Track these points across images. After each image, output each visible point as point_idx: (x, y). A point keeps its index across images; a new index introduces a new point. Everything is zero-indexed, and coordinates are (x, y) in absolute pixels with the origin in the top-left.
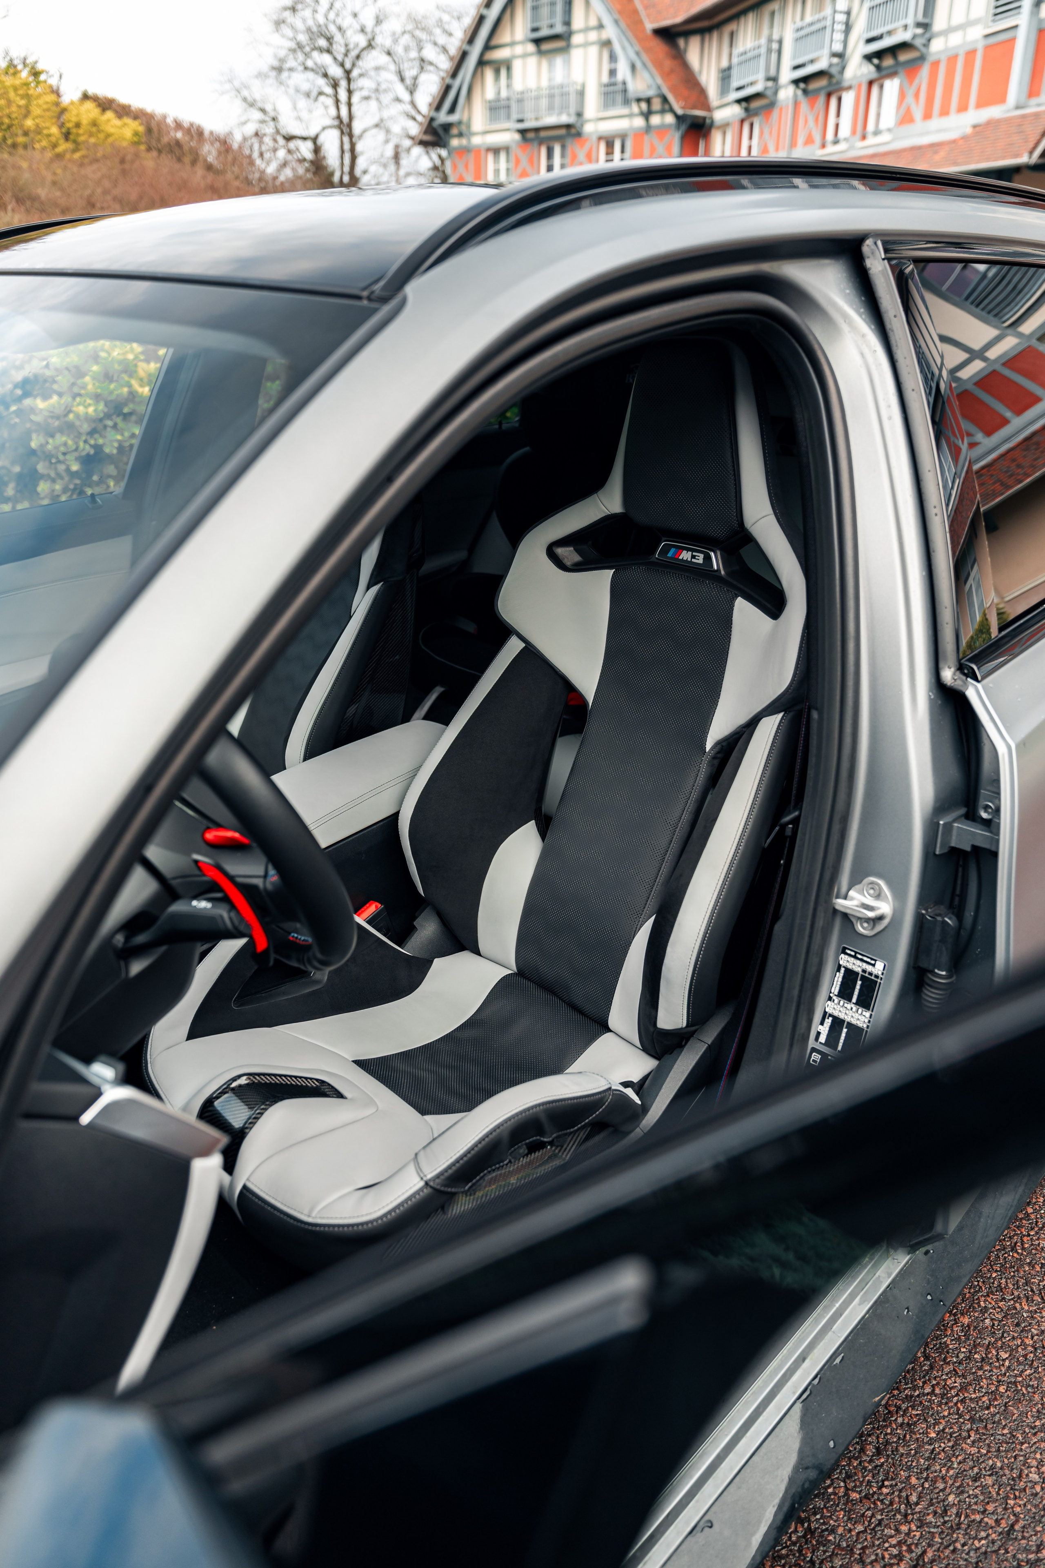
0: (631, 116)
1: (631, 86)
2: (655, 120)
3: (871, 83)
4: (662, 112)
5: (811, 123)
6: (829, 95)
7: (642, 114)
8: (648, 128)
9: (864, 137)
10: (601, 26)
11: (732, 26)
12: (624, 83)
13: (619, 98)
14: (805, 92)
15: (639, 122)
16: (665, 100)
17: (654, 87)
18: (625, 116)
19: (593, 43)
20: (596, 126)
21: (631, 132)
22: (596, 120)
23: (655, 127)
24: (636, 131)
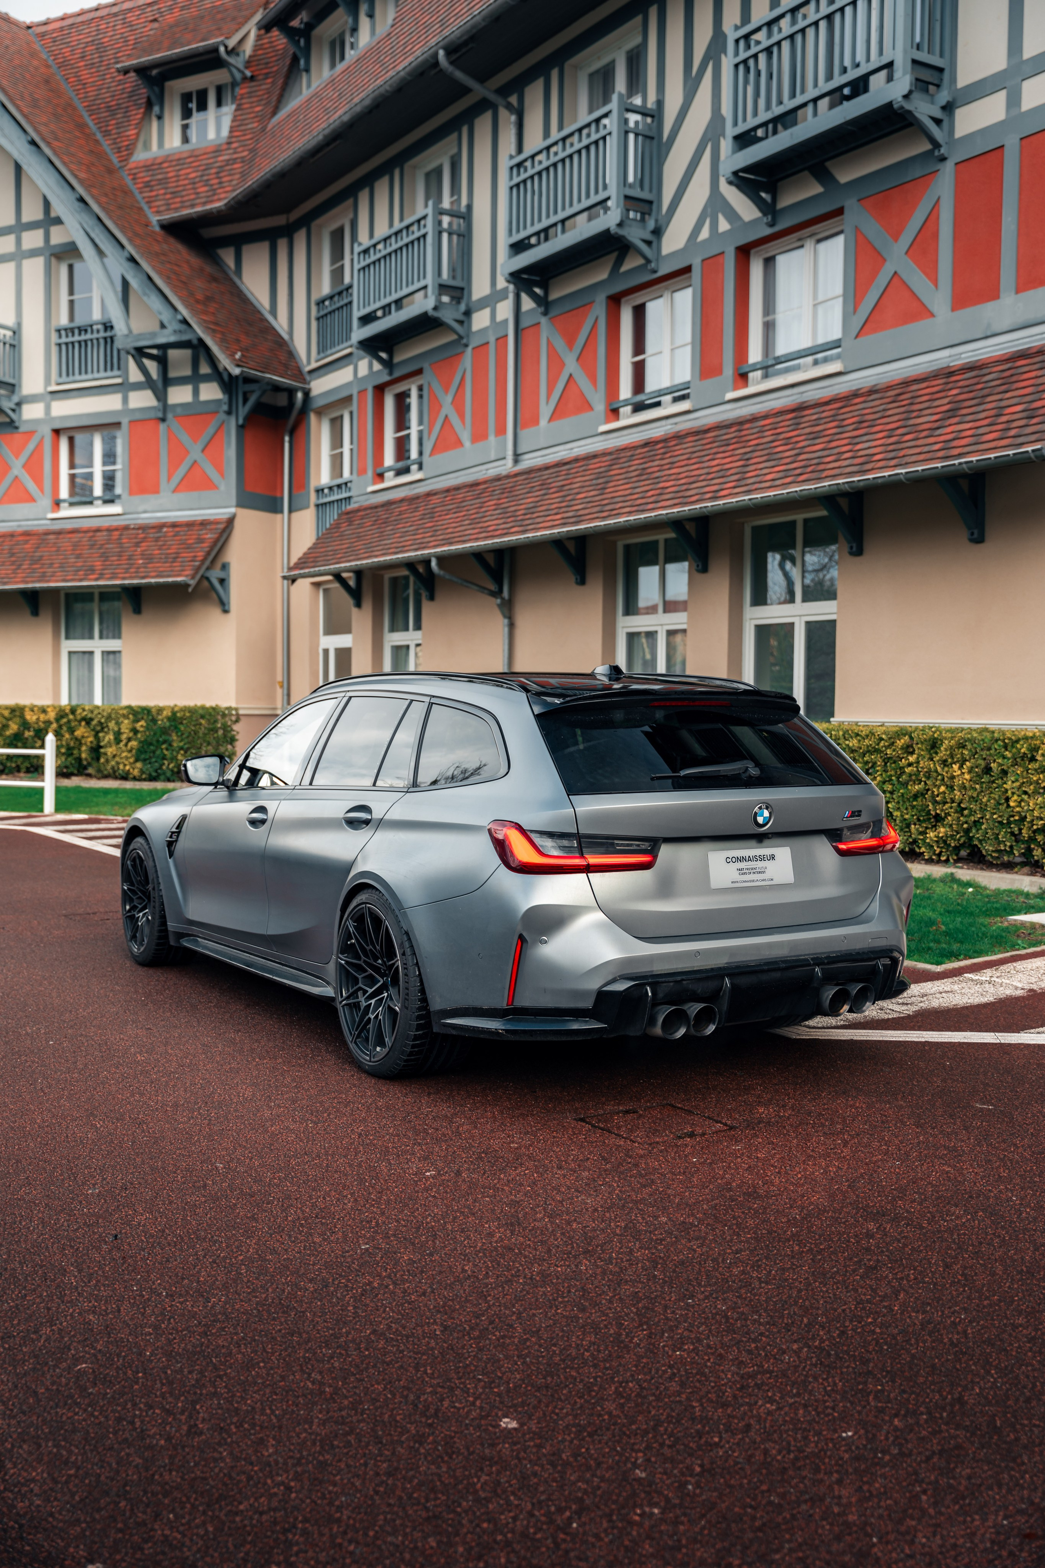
0: (125, 387)
1: (120, 328)
2: (179, 395)
3: (744, 252)
4: (195, 379)
5: (571, 365)
6: (615, 301)
7: (149, 383)
8: (164, 412)
9: (742, 378)
10: (50, 220)
11: (339, 218)
12: (108, 326)
13: (97, 355)
14: (544, 304)
15: (142, 400)
16: (199, 348)
17: (173, 326)
18: (110, 389)
19: (33, 253)
20: (48, 409)
21: (125, 422)
22: (48, 397)
23: (179, 411)
24: (138, 416)
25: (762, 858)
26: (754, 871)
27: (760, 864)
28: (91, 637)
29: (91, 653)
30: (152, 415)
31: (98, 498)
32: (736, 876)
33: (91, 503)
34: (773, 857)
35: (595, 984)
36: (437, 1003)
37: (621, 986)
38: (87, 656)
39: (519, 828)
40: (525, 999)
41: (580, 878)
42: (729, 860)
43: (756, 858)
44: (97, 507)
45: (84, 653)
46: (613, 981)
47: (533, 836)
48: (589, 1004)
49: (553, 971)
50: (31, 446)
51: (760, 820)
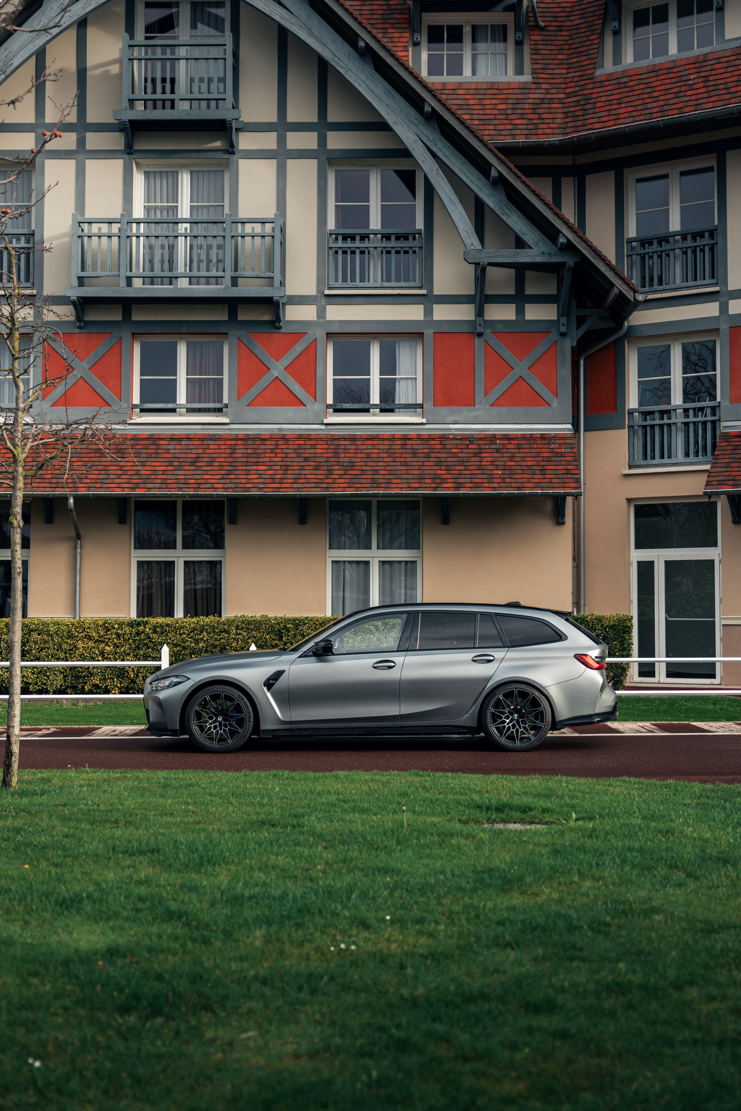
0: (429, 299)
2: (500, 313)
4: (520, 299)
7: (462, 298)
8: (481, 327)
10: (328, 124)
13: (385, 264)
15: (455, 313)
18: (409, 299)
19: (302, 154)
20: (321, 313)
21: (429, 333)
22: (323, 301)
23: (499, 327)
24: (445, 328)
28: (368, 547)
29: (367, 563)
30: (466, 329)
31: (375, 406)
33: (367, 411)
38: (362, 566)
44: (374, 415)
45: (358, 562)
50: (299, 348)
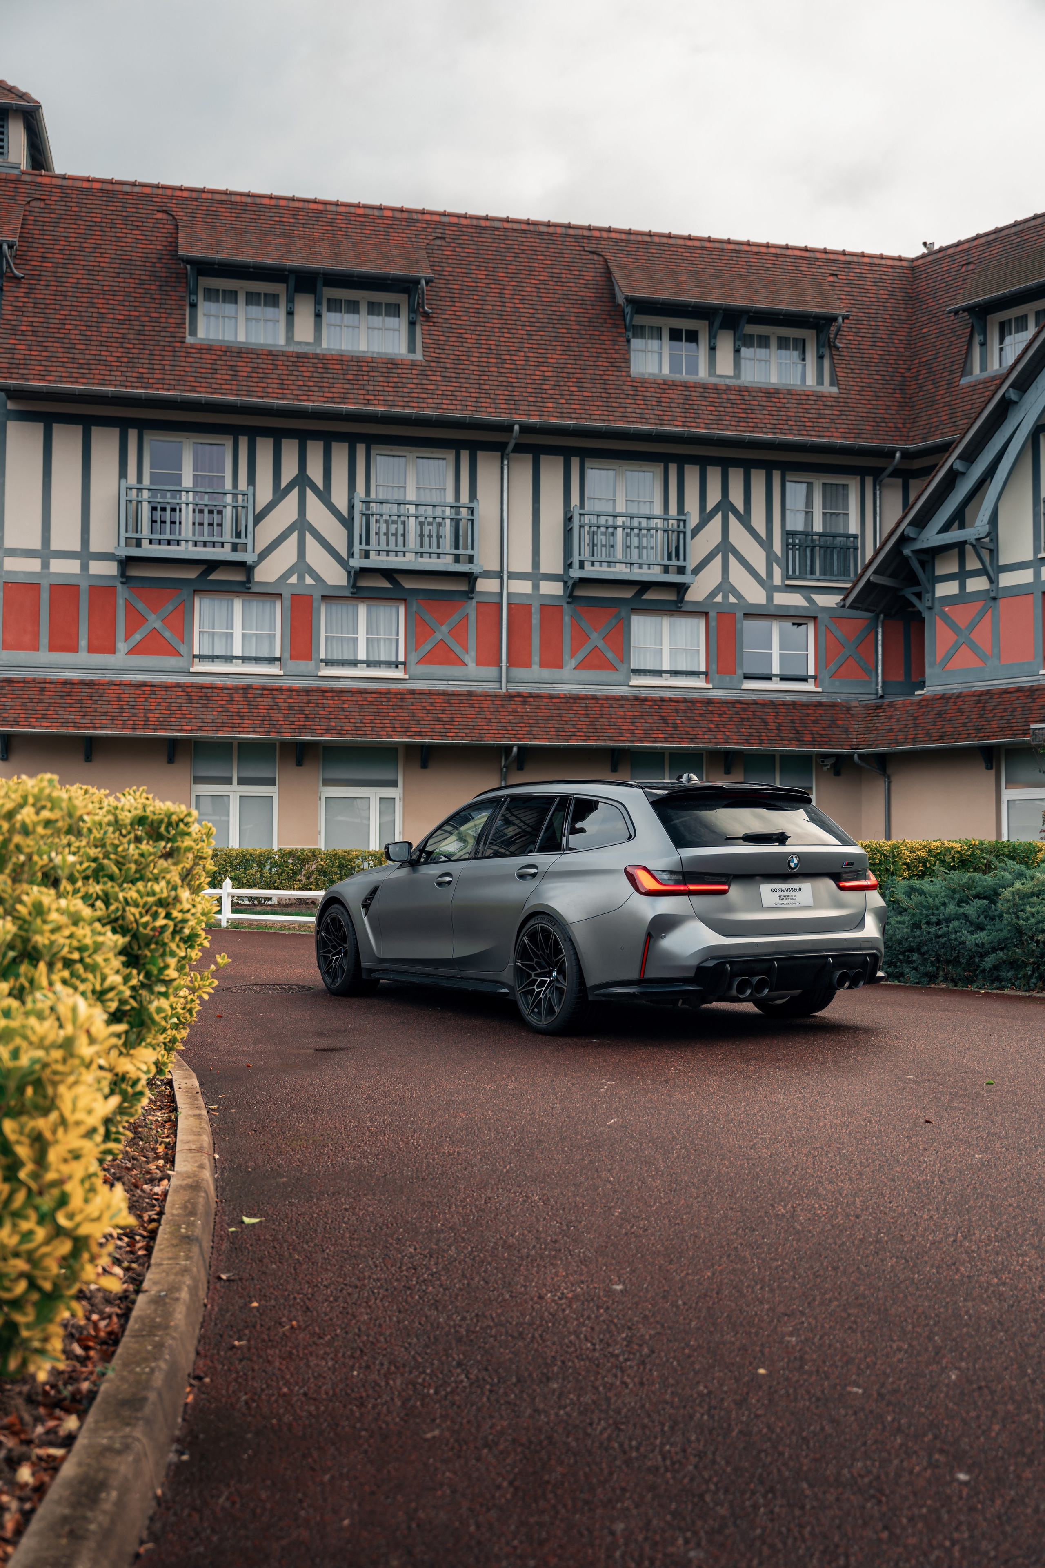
25: (794, 890)
26: (788, 897)
27: (792, 894)
32: (778, 901)
34: (800, 889)
35: (694, 962)
36: (592, 980)
37: (711, 964)
39: (645, 869)
40: (650, 974)
41: (684, 899)
42: (772, 890)
43: (789, 890)
46: (707, 960)
47: (654, 873)
48: (691, 974)
49: (668, 956)
51: (792, 865)
